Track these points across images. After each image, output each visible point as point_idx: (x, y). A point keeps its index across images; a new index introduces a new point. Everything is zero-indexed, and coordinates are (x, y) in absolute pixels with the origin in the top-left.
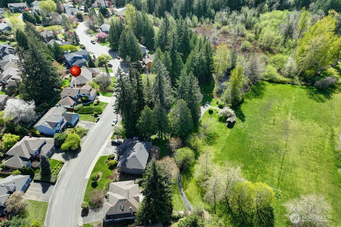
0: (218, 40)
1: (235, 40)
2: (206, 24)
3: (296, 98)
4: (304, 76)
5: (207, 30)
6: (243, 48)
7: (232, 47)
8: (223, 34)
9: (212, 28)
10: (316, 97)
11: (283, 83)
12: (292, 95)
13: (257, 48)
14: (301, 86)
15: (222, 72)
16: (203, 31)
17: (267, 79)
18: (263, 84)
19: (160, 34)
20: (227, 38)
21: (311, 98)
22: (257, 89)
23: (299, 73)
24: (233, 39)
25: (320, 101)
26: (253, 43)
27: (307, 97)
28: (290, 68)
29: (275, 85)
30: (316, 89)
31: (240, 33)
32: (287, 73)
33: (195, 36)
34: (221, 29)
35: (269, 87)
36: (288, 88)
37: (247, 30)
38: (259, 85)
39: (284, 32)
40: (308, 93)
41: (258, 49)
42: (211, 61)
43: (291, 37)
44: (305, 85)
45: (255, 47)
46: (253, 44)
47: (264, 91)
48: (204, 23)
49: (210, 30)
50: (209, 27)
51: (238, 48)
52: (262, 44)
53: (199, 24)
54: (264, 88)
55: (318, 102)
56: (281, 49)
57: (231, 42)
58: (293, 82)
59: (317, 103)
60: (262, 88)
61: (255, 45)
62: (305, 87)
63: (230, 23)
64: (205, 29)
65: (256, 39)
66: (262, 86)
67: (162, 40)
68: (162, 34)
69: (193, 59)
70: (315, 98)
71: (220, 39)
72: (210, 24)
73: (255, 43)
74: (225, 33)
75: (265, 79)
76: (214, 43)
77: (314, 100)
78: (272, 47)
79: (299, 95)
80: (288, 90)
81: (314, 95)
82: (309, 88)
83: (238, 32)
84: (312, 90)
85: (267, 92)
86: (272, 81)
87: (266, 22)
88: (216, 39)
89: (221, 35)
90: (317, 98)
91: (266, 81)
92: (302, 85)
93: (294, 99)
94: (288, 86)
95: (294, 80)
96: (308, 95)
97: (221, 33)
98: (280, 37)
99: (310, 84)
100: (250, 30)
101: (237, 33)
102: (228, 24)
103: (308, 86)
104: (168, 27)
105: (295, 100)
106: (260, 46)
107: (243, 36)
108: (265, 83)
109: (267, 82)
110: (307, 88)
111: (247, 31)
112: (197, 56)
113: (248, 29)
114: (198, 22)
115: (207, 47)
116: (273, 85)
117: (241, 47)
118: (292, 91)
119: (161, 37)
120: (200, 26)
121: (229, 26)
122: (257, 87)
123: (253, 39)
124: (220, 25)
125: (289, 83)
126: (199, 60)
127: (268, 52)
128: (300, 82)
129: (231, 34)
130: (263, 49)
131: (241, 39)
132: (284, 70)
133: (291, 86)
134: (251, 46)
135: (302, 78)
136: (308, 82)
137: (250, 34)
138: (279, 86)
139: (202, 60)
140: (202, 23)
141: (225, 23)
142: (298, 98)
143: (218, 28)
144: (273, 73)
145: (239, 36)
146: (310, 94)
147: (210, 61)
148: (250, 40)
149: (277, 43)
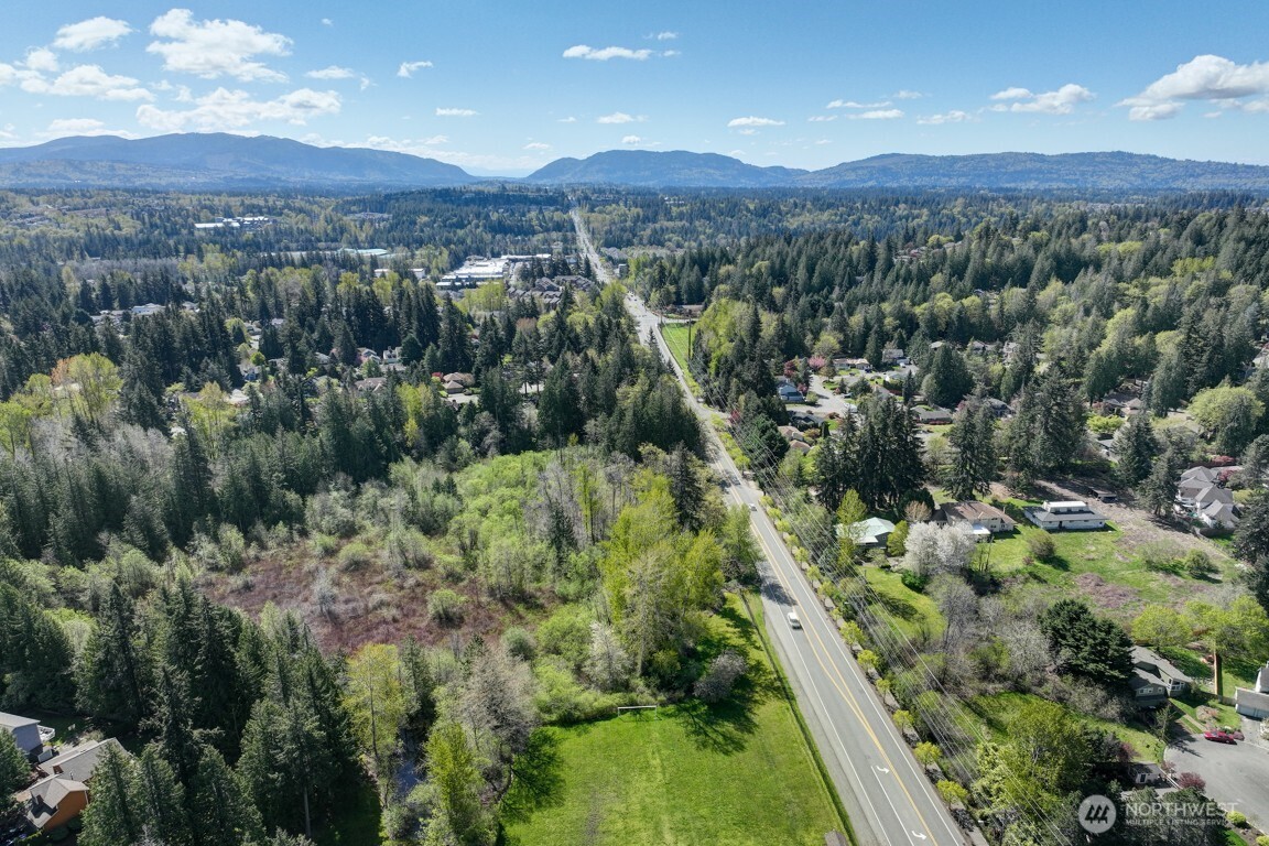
0: (342, 598)
1: (401, 588)
2: (279, 545)
3: (662, 760)
4: (655, 671)
5: (291, 569)
6: (438, 612)
7: (398, 617)
8: (353, 571)
9: (304, 555)
10: (714, 736)
11: (605, 715)
12: (650, 755)
13: (484, 599)
14: (660, 709)
15: (390, 740)
16: (273, 574)
17: (554, 717)
18: (547, 739)
19: (100, 655)
20: (370, 584)
21: (704, 745)
22: (536, 768)
23: (639, 666)
24: (395, 586)
25: (730, 748)
26: (465, 583)
27: (690, 745)
28: (608, 656)
29: (586, 732)
30: (706, 707)
31: (410, 556)
32: (605, 676)
33: (253, 634)
34: (342, 553)
35: (570, 744)
36: (628, 730)
37: (430, 539)
38: (535, 747)
39: (545, 529)
40: (689, 728)
41: (489, 604)
42: (338, 722)
43: (573, 543)
44: (671, 701)
45: (475, 598)
46: (465, 587)
47: (558, 766)
48: (270, 544)
49: (299, 567)
50: (292, 554)
51: (421, 615)
52: (493, 580)
53: (252, 552)
54: (554, 754)
55: (727, 753)
56: (558, 588)
57: (389, 599)
58: (633, 703)
59: (726, 757)
60: (549, 757)
61: (473, 588)
62: (671, 708)
63: (367, 523)
64: (281, 568)
65: (472, 567)
66: (546, 749)
67: (112, 674)
68: (108, 652)
69: (270, 741)
70: (715, 742)
71: (347, 596)
72: (293, 541)
73: (473, 581)
74: (357, 567)
75: (547, 717)
76: (328, 618)
77: (714, 750)
78: (530, 587)
79: (668, 749)
80: (631, 740)
81: (709, 730)
82: (686, 710)
83: (403, 552)
84: (694, 713)
85: (571, 768)
86: (571, 720)
87: (481, 501)
88: (334, 599)
89: (346, 579)
90: (720, 739)
91: (552, 724)
92: (663, 704)
93: (659, 769)
94: (624, 723)
95: (633, 695)
96: (693, 737)
97: (345, 570)
98: (541, 546)
99: (683, 695)
100: (440, 537)
101: (399, 560)
102: (360, 528)
103: (680, 701)
104: (130, 619)
105: (663, 768)
106: (492, 592)
107: (424, 564)
108: (550, 733)
109: (556, 729)
110: (678, 710)
111: (432, 543)
112: (284, 724)
113: (432, 536)
114: (248, 545)
115: (311, 679)
116: (579, 735)
117: (431, 610)
118: (642, 736)
119: (105, 664)
120: (257, 559)
121: (364, 536)
122: (532, 759)
123: (459, 569)
124: (331, 541)
125: (623, 712)
126: (295, 739)
127: (521, 608)
128: (654, 695)
129: (382, 566)
130: (502, 600)
131: (421, 580)
132: (593, 665)
133: (632, 718)
134: (463, 599)
135: (655, 680)
136: (675, 690)
137: (444, 555)
138: (598, 730)
139: (309, 735)
140: (263, 547)
141: (348, 531)
142: (668, 759)
143: (330, 552)
144: (565, 693)
145: (409, 567)
146: (697, 733)
147: (334, 723)
148: (453, 578)
149: (539, 567)
